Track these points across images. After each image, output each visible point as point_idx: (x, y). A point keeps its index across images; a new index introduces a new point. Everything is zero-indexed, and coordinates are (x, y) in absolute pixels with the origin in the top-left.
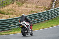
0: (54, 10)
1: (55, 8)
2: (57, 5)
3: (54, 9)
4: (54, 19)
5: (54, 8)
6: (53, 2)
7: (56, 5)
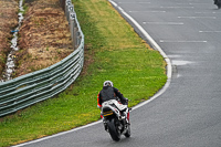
0: (12, 84)
1: (17, 75)
2: (22, 66)
3: (12, 81)
4: (15, 120)
5: (12, 77)
6: (7, 53)
7: (17, 64)
